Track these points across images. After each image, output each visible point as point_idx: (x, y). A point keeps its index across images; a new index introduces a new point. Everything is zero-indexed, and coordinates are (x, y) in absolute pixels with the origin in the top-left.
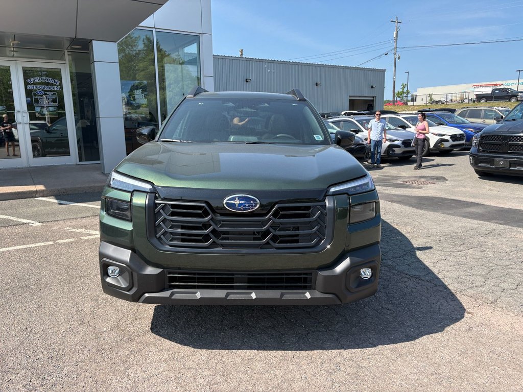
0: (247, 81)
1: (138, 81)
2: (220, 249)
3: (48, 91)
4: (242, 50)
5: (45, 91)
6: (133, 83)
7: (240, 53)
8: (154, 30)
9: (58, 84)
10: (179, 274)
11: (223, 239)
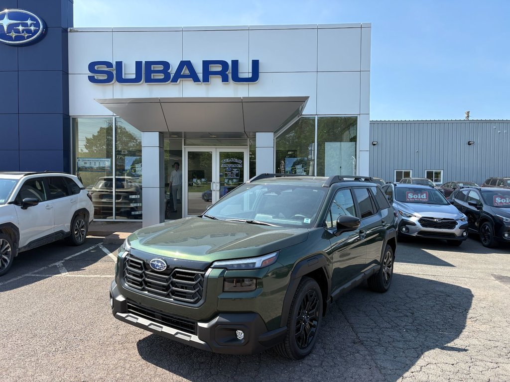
0: (469, 144)
1: (300, 158)
2: (146, 292)
3: (234, 168)
4: (468, 112)
5: (232, 168)
6: (295, 159)
7: (466, 115)
8: (316, 117)
9: (241, 163)
10: (132, 304)
11: (148, 286)
